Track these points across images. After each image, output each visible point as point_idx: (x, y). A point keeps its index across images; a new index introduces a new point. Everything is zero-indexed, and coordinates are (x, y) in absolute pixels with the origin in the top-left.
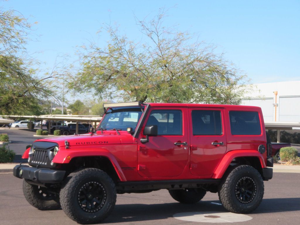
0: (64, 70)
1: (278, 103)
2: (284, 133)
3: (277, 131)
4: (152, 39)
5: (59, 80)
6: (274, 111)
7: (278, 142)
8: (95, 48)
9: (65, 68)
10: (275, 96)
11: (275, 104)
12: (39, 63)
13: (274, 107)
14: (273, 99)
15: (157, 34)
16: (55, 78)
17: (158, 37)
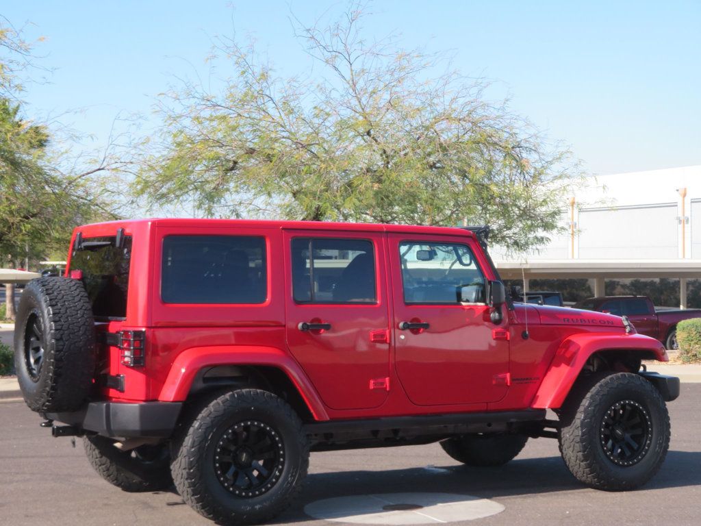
0: (133, 152)
1: (687, 214)
2: (697, 284)
3: (679, 282)
4: (336, 69)
5: (122, 176)
6: (680, 235)
7: (682, 308)
8: (197, 95)
9: (135, 147)
10: (681, 198)
11: (682, 219)
12: (77, 137)
13: (679, 225)
14: (676, 206)
15: (348, 58)
16: (110, 171)
17: (351, 64)
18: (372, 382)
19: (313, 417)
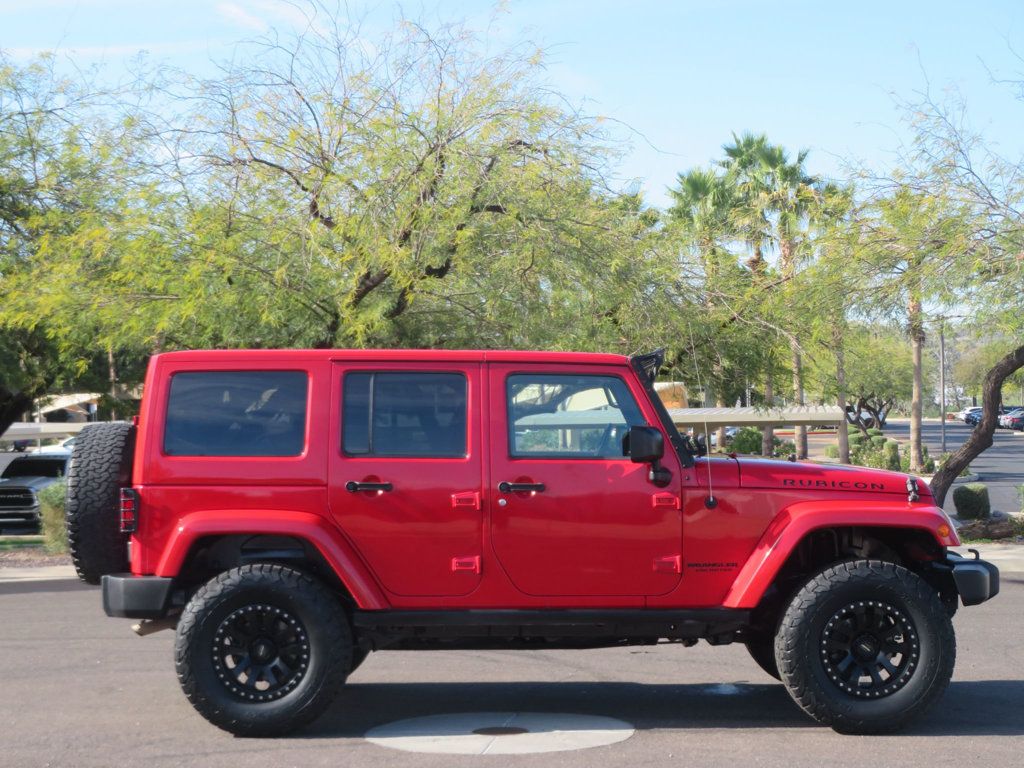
18: (454, 561)
19: (358, 606)
